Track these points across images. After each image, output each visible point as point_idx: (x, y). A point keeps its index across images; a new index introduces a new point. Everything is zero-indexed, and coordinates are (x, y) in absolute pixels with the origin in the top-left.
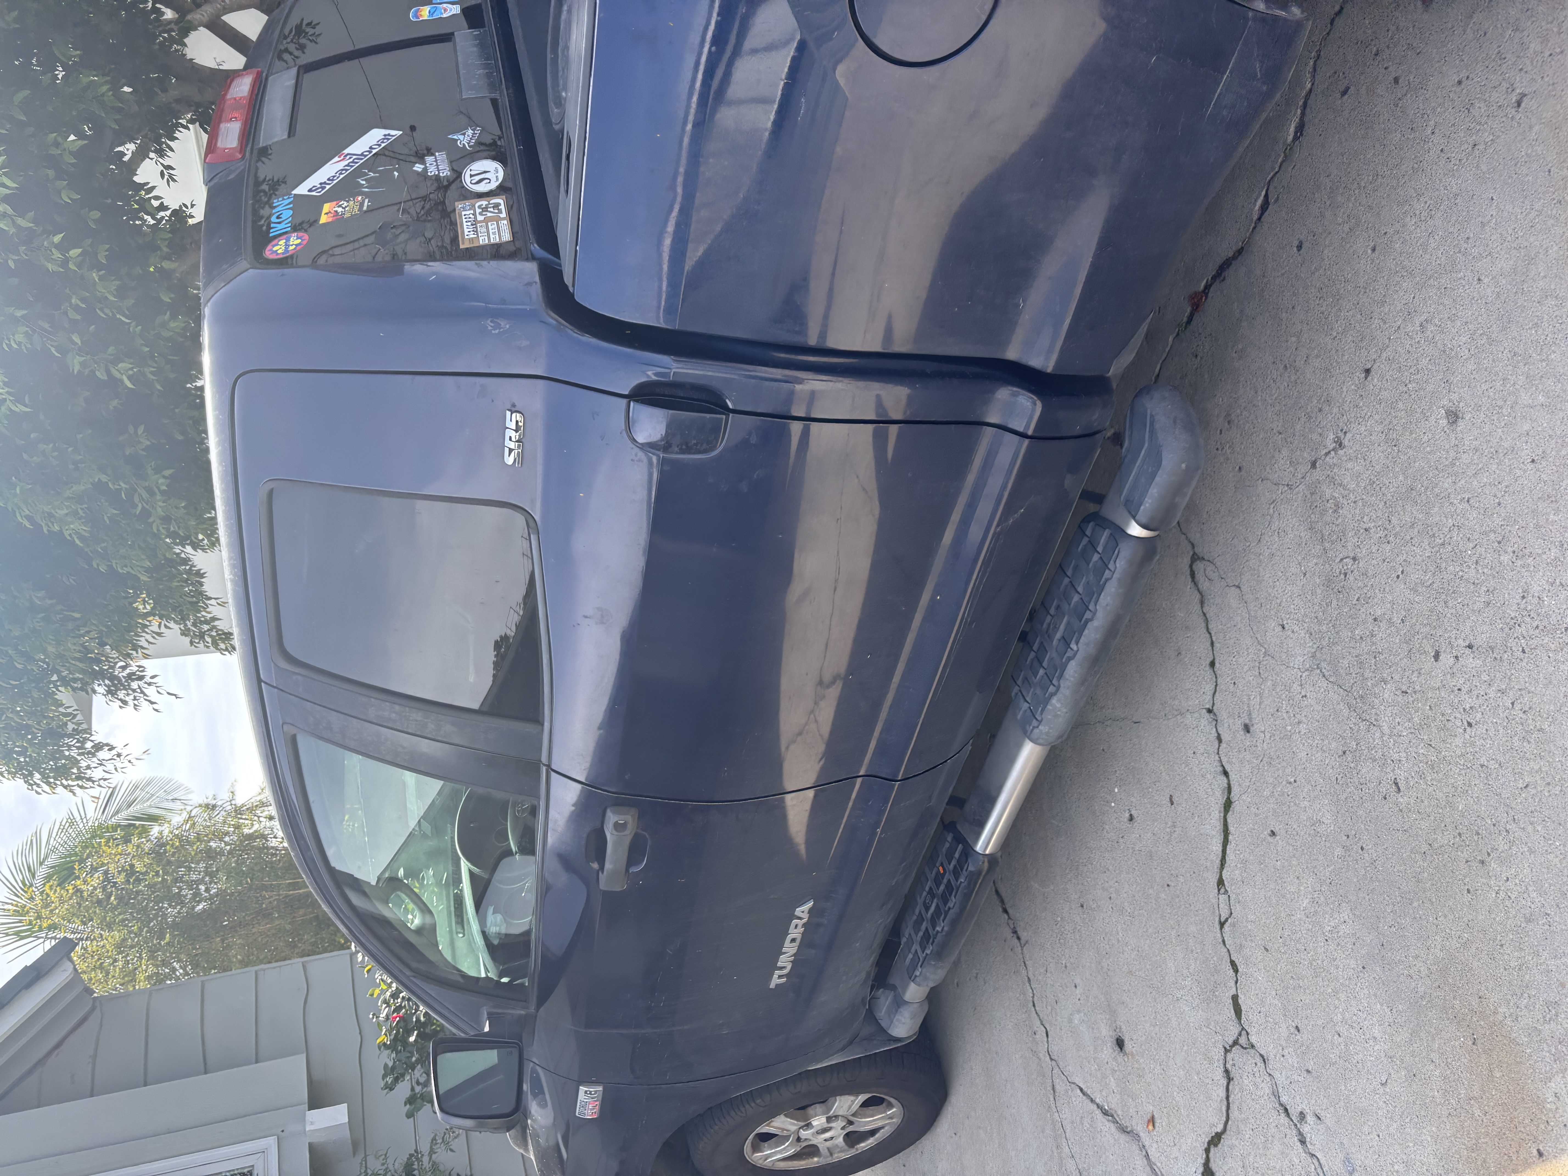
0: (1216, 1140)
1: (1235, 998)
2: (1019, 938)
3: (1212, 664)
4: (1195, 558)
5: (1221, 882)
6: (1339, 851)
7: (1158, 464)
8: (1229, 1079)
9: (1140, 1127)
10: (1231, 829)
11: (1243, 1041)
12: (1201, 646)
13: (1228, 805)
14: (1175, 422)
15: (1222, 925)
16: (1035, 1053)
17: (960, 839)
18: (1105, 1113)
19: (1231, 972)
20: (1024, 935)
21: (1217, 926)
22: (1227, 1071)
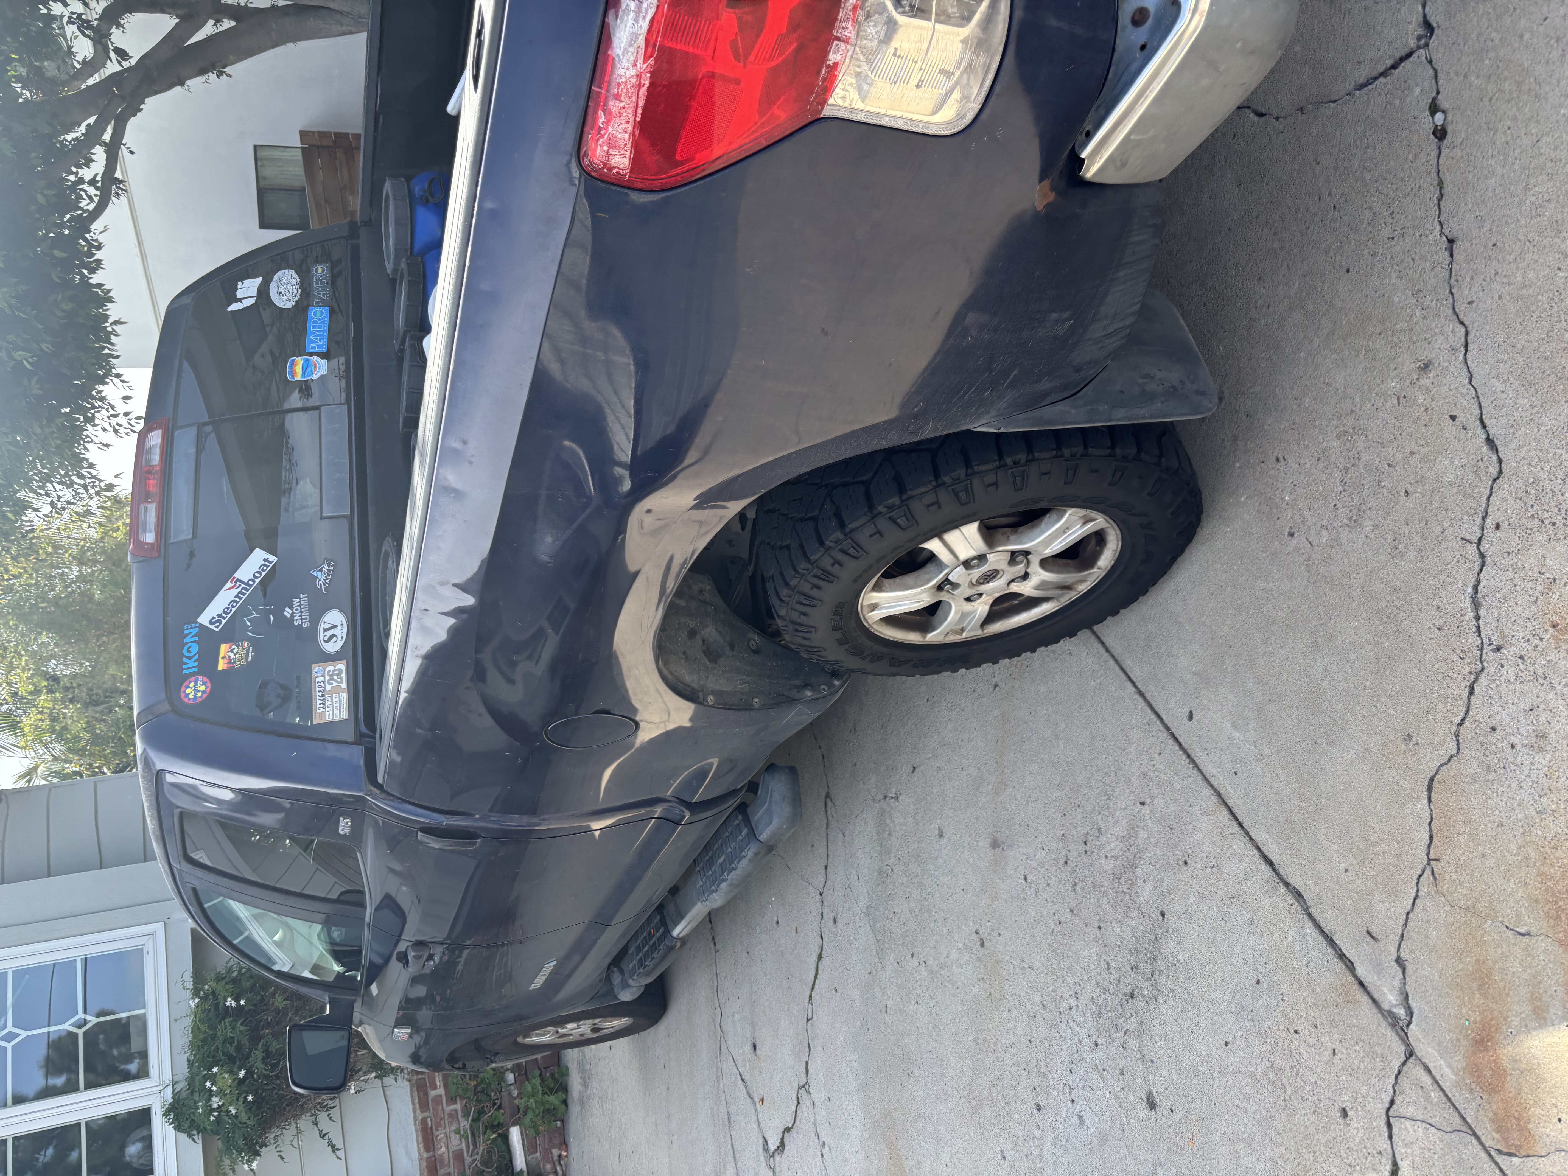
0: (788, 1130)
1: (807, 1063)
2: (715, 944)
3: (826, 868)
4: (828, 796)
5: (810, 997)
6: (859, 1023)
7: (771, 822)
8: (798, 1103)
9: (757, 1100)
10: (820, 972)
11: (807, 1087)
12: (822, 851)
13: (820, 957)
14: (783, 799)
15: (808, 1020)
16: (714, 1021)
17: (663, 922)
18: (743, 1080)
19: (807, 1049)
20: (718, 946)
21: (805, 1020)
22: (798, 1098)
